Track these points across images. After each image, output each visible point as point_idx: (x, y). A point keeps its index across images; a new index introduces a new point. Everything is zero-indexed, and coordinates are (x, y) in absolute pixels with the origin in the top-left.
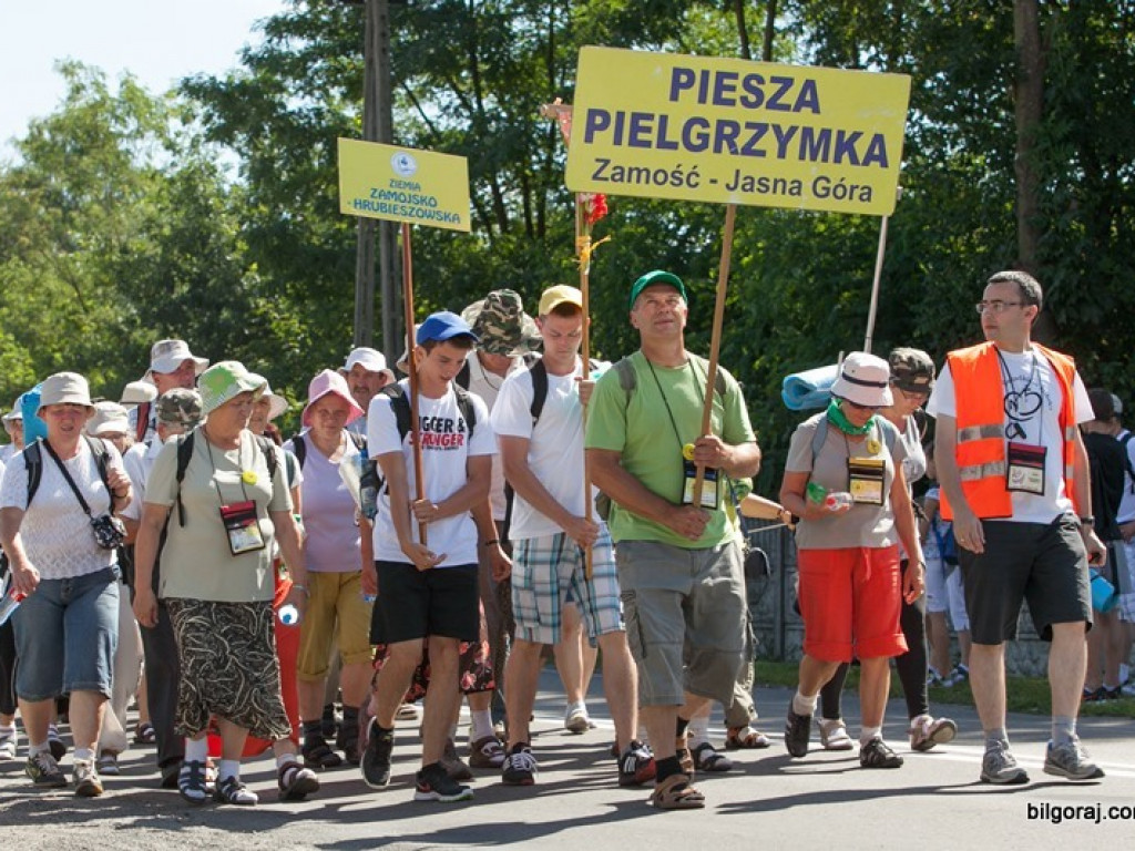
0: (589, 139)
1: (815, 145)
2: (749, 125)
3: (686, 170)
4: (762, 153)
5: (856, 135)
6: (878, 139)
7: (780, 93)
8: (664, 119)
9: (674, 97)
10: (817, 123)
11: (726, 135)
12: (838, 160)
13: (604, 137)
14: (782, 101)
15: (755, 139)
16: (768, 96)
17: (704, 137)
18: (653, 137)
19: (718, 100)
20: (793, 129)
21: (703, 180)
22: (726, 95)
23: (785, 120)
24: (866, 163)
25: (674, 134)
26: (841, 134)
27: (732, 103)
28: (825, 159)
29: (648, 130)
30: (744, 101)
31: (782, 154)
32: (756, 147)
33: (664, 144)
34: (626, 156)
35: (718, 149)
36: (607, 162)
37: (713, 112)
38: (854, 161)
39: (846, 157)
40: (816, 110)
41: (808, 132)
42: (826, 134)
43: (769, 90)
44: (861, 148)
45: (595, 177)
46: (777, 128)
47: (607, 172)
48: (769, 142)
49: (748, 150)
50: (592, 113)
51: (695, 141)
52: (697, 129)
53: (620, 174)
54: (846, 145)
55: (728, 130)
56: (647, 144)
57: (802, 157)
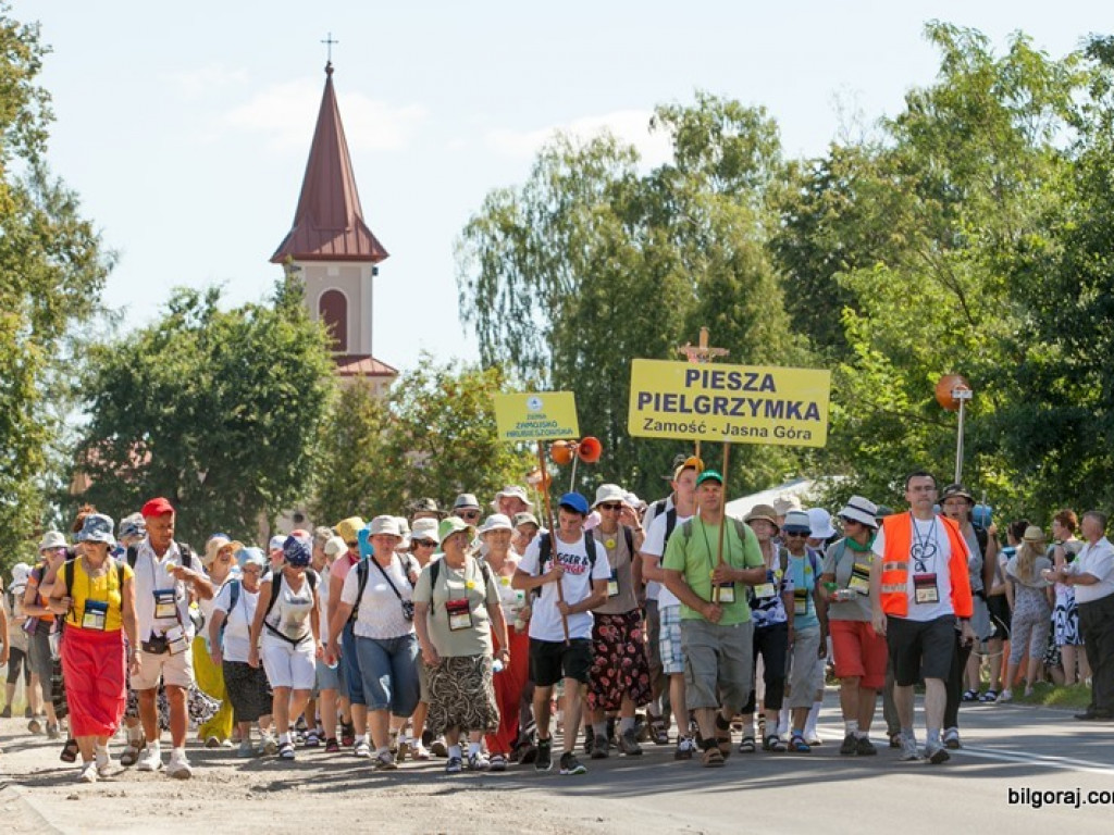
0: (640, 407)
1: (774, 409)
2: (733, 399)
3: (698, 424)
4: (742, 414)
5: (799, 404)
6: (813, 405)
7: (750, 382)
8: (683, 397)
9: (688, 385)
10: (775, 398)
11: (720, 405)
12: (789, 417)
13: (649, 407)
14: (752, 386)
15: (737, 407)
16: (743, 384)
17: (708, 407)
18: (677, 406)
19: (714, 386)
20: (760, 401)
21: (708, 429)
22: (718, 383)
23: (755, 396)
24: (806, 418)
25: (689, 404)
26: (790, 403)
27: (722, 387)
28: (781, 416)
29: (674, 403)
30: (730, 386)
31: (754, 414)
32: (739, 411)
33: (683, 410)
34: (662, 417)
35: (716, 412)
36: (651, 420)
37: (711, 393)
38: (799, 417)
39: (793, 415)
40: (773, 390)
41: (769, 403)
42: (780, 403)
43: (744, 380)
44: (803, 410)
45: (645, 428)
46: (751, 401)
47: (652, 425)
48: (746, 408)
49: (733, 413)
50: (641, 395)
51: (702, 408)
52: (702, 402)
53: (660, 426)
54: (793, 409)
55: (721, 402)
56: (674, 410)
57: (767, 415)
